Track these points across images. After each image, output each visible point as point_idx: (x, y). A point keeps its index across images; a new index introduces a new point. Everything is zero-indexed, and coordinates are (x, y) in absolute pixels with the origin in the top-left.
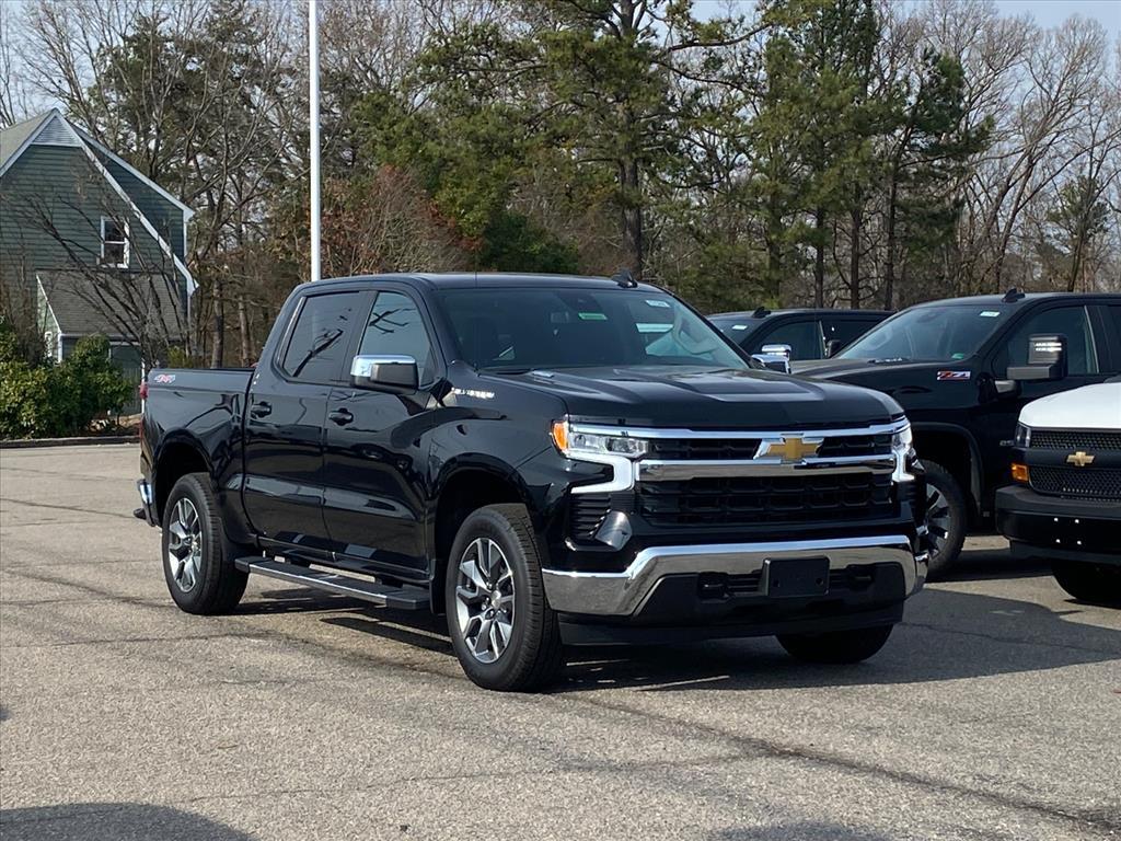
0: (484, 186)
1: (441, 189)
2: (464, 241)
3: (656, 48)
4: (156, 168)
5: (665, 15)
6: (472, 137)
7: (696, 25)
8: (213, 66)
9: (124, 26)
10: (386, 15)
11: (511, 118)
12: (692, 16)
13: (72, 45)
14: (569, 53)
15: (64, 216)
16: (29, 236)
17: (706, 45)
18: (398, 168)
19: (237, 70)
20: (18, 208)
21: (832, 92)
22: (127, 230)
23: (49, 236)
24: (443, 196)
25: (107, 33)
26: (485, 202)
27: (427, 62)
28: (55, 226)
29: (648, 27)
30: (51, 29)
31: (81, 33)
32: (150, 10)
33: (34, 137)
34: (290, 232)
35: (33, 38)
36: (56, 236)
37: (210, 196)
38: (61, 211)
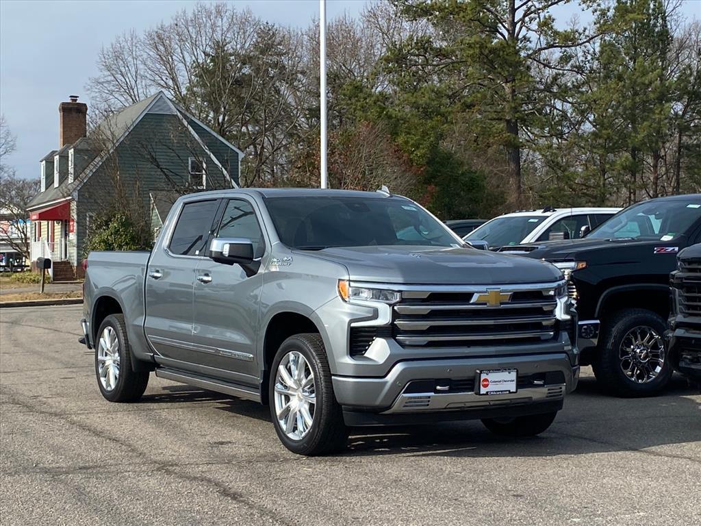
0: (425, 134)
1: (398, 135)
2: (413, 168)
3: (530, 49)
4: (223, 130)
5: (537, 27)
6: (416, 106)
7: (556, 33)
8: (257, 70)
9: (204, 46)
10: (360, 39)
11: (439, 94)
12: (555, 28)
13: (174, 57)
14: (477, 51)
15: (164, 154)
16: (141, 166)
17: (561, 47)
18: (371, 124)
19: (272, 72)
20: (135, 149)
21: (644, 74)
22: (204, 166)
23: (153, 166)
24: (400, 140)
25: (195, 50)
26: (427, 144)
27: (388, 60)
28: (158, 160)
29: (524, 37)
30: (162, 48)
31: (180, 51)
32: (220, 36)
33: (148, 110)
34: (304, 164)
35: (151, 53)
36: (158, 166)
37: (255, 147)
38: (160, 150)
